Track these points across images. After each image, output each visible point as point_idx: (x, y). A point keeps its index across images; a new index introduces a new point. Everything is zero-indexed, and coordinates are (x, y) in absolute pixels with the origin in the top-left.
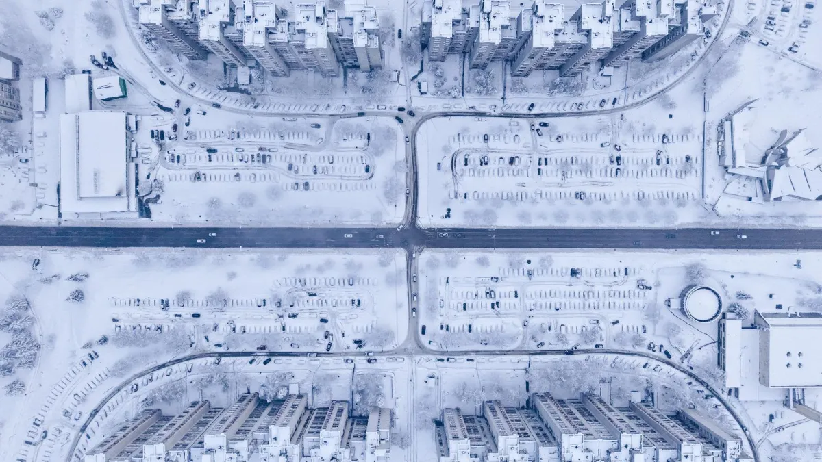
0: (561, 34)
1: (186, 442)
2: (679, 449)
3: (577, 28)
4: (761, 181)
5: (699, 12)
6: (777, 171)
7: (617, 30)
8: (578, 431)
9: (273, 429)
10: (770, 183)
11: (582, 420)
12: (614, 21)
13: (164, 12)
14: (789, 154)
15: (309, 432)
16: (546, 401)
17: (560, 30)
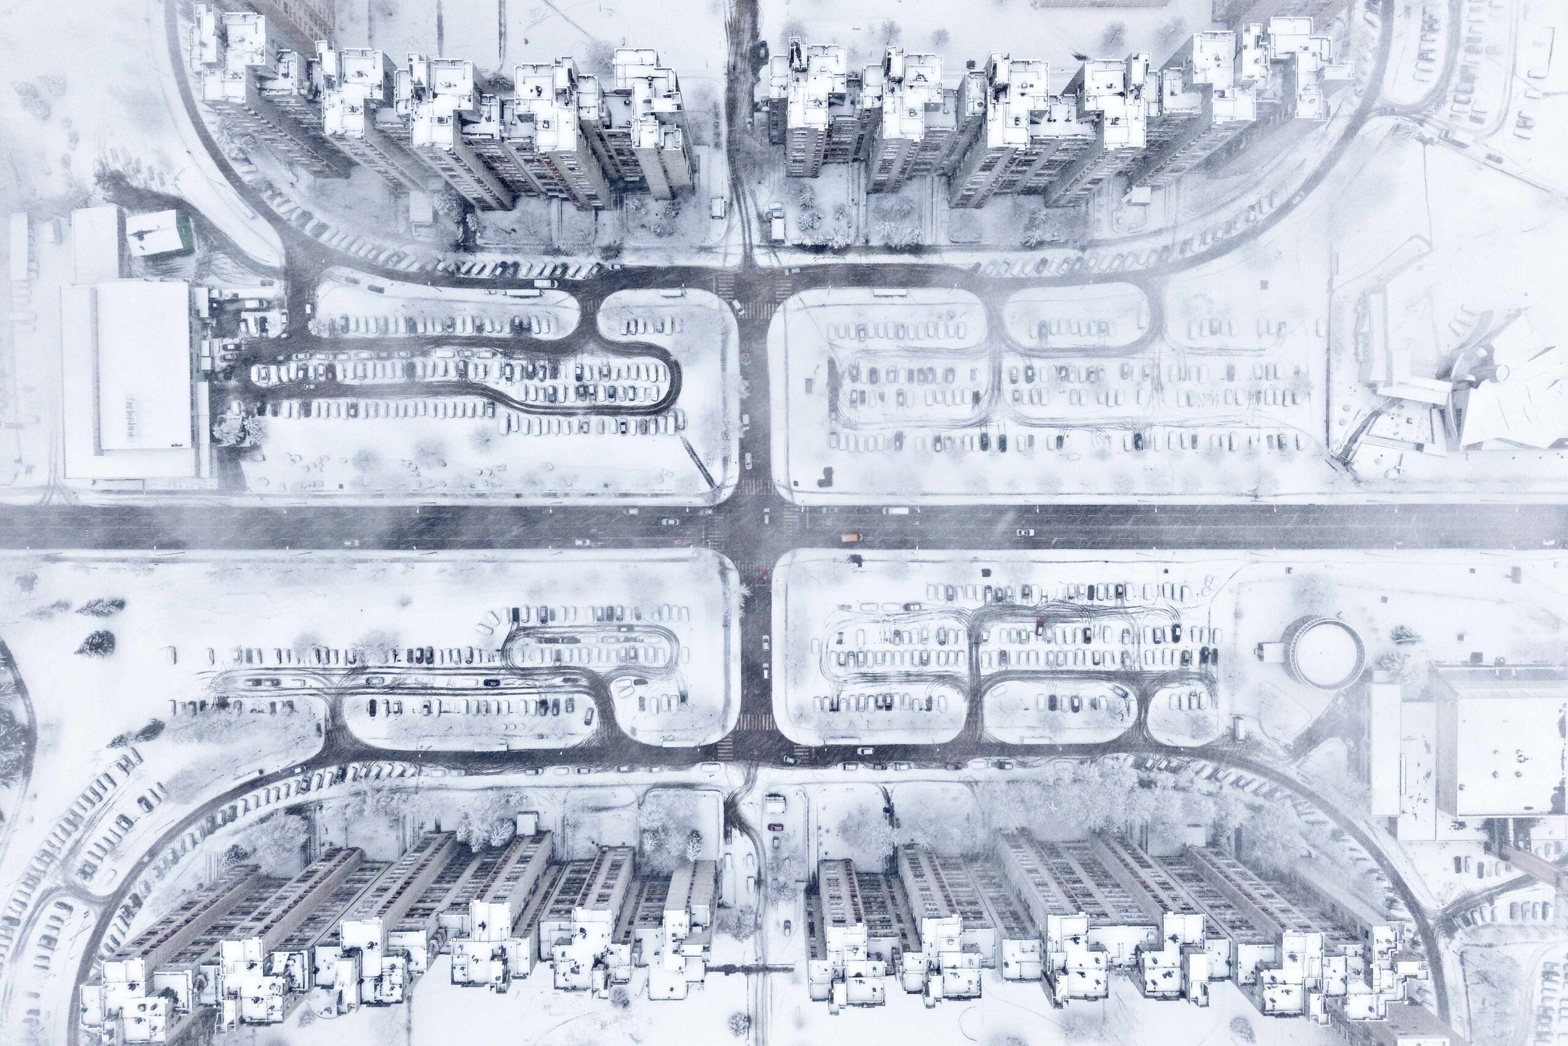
0: (1044, 121)
1: (308, 933)
2: (1278, 941)
3: (1074, 110)
4: (1442, 412)
5: (1319, 73)
6: (1473, 391)
7: (1154, 111)
8: (1079, 909)
9: (480, 909)
10: (1459, 413)
11: (1089, 884)
12: (1149, 92)
13: (253, 80)
14: (1497, 358)
15: (551, 912)
16: (1020, 847)
17: (1041, 114)
